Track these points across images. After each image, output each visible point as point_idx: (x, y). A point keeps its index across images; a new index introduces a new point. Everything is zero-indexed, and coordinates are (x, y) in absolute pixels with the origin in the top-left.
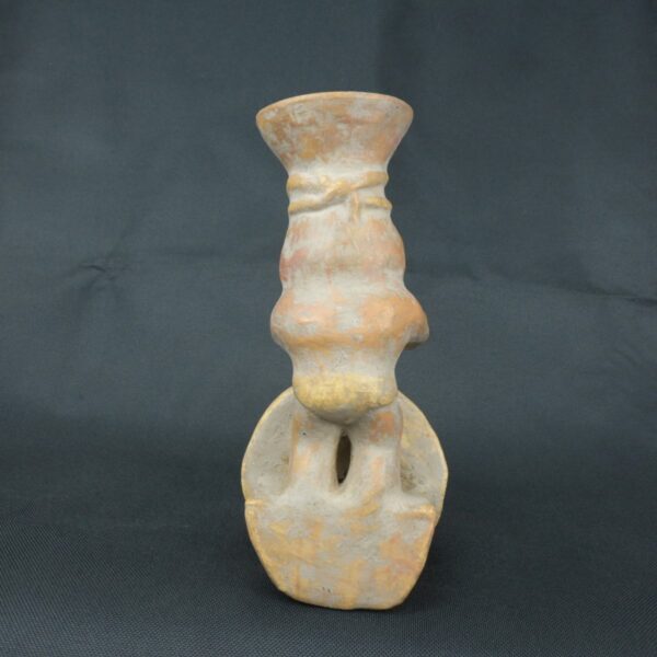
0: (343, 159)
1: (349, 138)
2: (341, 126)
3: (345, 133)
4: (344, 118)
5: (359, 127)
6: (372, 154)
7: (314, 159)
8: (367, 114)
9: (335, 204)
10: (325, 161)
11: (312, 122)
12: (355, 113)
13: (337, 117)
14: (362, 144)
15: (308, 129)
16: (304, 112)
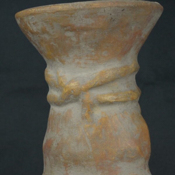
0: (77, 61)
1: (78, 43)
2: (69, 34)
3: (74, 39)
4: (69, 28)
5: (85, 33)
6: (104, 53)
7: (54, 60)
8: (90, 21)
9: (71, 102)
10: (63, 62)
11: (44, 31)
12: (78, 22)
13: (63, 27)
14: (91, 47)
15: (43, 36)
16: (36, 23)
